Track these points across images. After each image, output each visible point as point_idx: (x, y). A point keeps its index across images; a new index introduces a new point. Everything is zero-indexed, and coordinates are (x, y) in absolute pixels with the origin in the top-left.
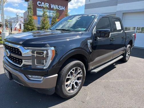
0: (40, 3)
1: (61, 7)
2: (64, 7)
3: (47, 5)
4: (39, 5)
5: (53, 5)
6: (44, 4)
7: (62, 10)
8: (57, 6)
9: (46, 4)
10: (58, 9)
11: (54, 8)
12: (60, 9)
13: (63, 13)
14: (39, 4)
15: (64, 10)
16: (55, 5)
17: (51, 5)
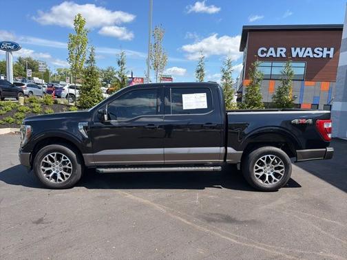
0: (265, 49)
1: (321, 49)
2: (332, 49)
3: (282, 51)
4: (262, 54)
5: (298, 49)
6: (274, 52)
7: (325, 56)
8: (309, 49)
9: (279, 49)
10: (312, 56)
11: (300, 56)
12: (318, 54)
13: (327, 65)
14: (263, 52)
15: (331, 56)
16: (303, 49)
17: (293, 49)
